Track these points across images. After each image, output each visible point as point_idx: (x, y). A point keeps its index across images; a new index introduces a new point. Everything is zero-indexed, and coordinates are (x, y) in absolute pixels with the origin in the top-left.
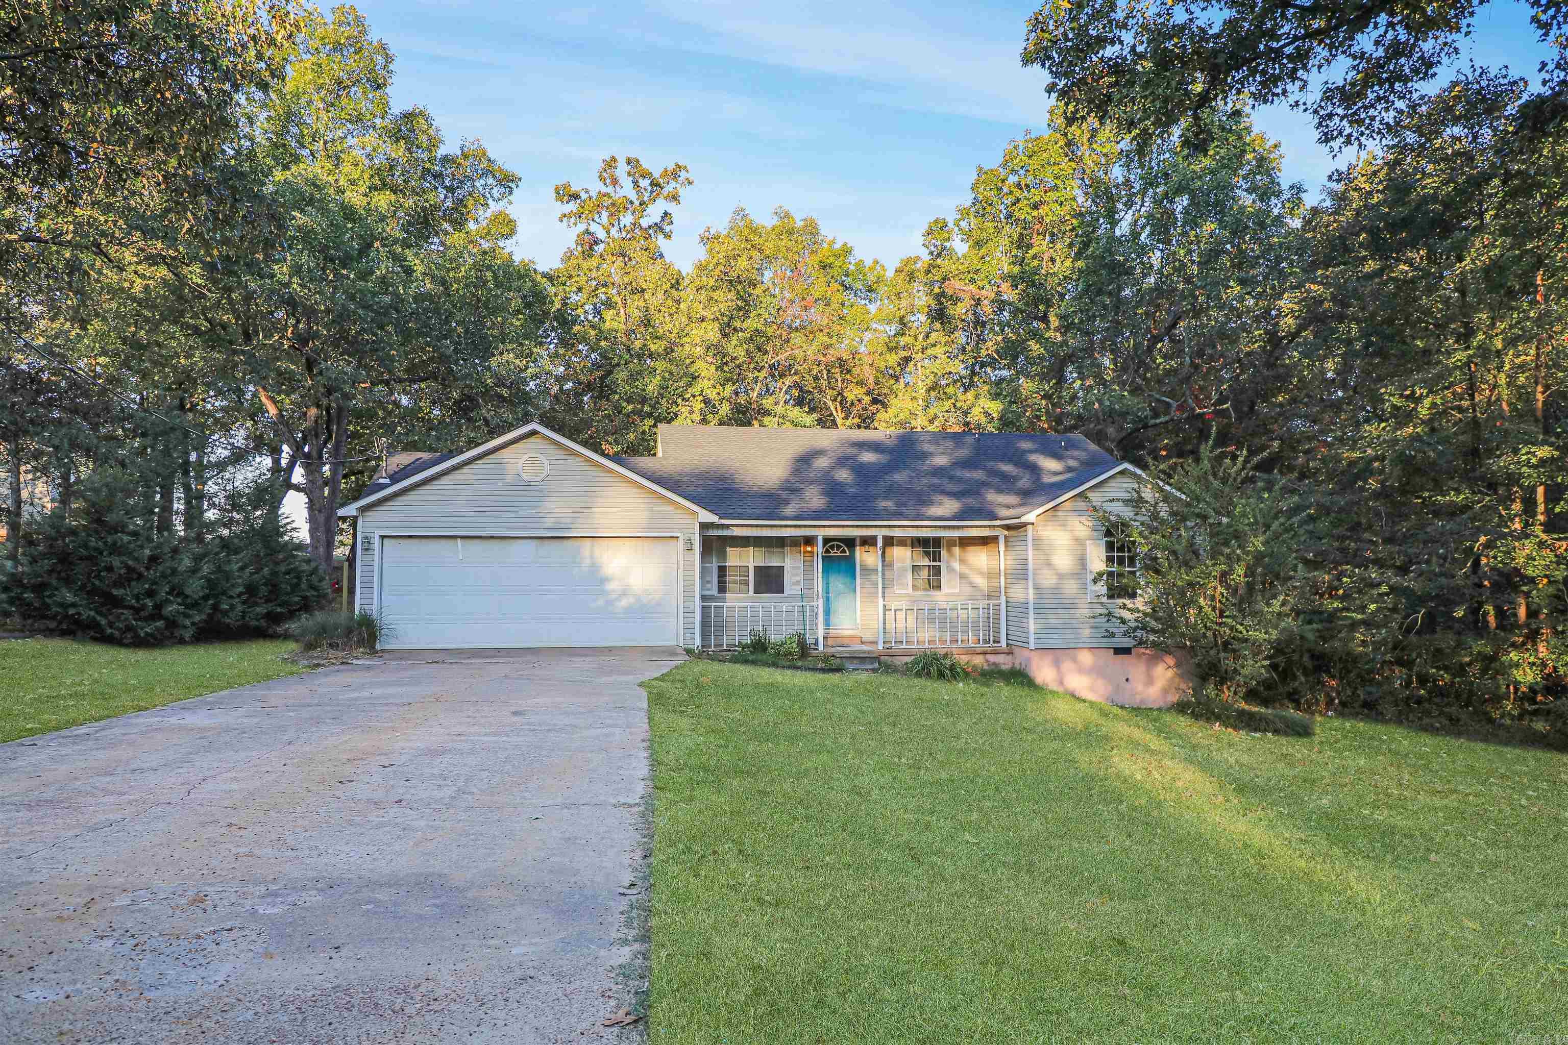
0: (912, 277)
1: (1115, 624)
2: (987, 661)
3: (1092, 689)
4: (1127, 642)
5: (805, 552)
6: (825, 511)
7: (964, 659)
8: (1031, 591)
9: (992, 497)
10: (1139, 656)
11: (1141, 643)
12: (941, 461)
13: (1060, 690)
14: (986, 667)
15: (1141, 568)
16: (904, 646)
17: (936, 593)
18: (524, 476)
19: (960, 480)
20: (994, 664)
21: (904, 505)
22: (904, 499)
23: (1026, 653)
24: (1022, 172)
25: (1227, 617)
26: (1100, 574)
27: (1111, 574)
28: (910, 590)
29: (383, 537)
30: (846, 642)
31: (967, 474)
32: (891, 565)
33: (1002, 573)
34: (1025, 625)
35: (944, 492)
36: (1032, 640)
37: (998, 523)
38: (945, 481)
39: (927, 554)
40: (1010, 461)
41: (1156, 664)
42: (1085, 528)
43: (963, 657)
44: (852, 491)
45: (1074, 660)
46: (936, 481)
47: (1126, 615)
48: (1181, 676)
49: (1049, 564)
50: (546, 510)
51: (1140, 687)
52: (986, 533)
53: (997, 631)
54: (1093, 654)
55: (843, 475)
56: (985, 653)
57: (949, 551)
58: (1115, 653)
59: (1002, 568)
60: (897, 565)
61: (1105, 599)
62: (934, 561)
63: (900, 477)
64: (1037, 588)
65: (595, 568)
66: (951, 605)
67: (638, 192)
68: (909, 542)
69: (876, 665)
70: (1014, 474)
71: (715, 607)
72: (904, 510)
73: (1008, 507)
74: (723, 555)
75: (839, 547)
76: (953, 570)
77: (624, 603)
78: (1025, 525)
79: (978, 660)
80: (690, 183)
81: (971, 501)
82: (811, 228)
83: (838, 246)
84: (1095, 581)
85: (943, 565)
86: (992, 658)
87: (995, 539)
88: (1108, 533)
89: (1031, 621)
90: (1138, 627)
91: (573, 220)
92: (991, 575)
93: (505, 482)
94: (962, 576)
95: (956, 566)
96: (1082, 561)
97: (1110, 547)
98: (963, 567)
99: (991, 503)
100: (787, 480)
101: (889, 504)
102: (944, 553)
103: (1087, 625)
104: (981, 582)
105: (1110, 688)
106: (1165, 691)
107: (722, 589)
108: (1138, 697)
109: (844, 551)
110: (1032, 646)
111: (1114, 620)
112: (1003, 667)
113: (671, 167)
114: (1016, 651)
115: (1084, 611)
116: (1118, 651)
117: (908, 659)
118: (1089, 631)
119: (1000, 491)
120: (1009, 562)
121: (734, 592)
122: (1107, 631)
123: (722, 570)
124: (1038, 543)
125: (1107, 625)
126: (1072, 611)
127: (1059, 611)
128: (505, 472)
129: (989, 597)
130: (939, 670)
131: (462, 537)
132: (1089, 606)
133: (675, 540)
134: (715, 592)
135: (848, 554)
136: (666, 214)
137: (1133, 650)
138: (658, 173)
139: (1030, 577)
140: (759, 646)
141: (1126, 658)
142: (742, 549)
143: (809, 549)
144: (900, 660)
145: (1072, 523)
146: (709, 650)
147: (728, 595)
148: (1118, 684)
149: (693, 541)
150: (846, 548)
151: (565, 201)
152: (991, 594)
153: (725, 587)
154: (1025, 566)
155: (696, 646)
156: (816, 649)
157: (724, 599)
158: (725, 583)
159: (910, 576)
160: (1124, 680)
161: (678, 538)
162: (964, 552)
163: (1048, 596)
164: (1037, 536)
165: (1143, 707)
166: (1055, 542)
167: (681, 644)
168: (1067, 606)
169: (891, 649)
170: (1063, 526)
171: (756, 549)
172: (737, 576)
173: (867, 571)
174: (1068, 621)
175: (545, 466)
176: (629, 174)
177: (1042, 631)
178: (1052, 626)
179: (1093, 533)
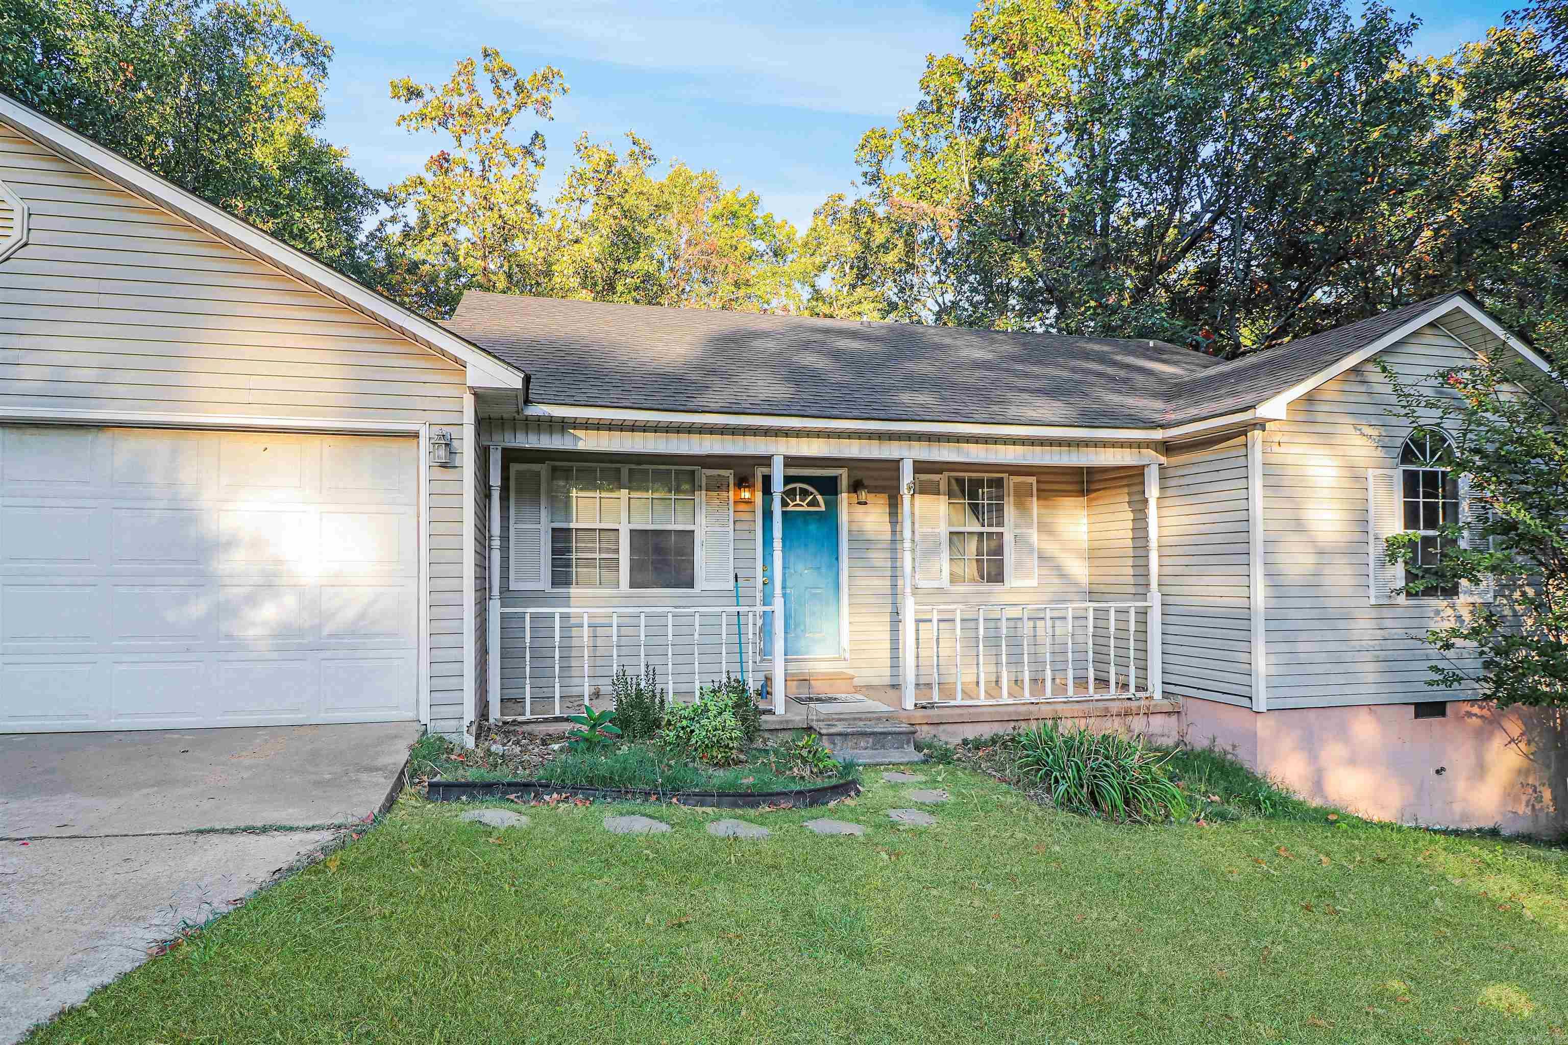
5: (738, 504)
10: (1460, 718)
13: (1314, 800)
16: (958, 702)
17: (996, 587)
23: (1241, 718)
26: (1394, 545)
27: (1412, 544)
28: (945, 582)
30: (822, 688)
32: (908, 531)
33: (1154, 545)
36: (1260, 690)
39: (977, 509)
41: (1491, 735)
42: (1364, 441)
45: (1344, 733)
48: (1533, 759)
49: (1299, 526)
51: (1462, 787)
54: (1379, 719)
56: (1126, 714)
57: (1021, 506)
58: (1417, 715)
59: (1154, 536)
61: (1401, 599)
62: (990, 524)
64: (1271, 574)
65: (180, 512)
66: (1022, 612)
67: (500, 96)
68: (943, 485)
71: (534, 617)
74: (561, 505)
75: (804, 493)
76: (1027, 544)
77: (269, 610)
80: (565, 93)
83: (743, 196)
84: (1384, 560)
85: (1008, 533)
86: (1137, 724)
87: (1135, 474)
88: (1406, 455)
89: (1260, 647)
91: (413, 124)
92: (1094, 555)
94: (1044, 557)
95: (1034, 536)
96: (1361, 515)
98: (1044, 538)
102: (1010, 511)
103: (1368, 656)
104: (1078, 568)
105: (1407, 791)
106: (1510, 794)
107: (561, 576)
108: (1457, 808)
109: (813, 503)
110: (1260, 704)
113: (542, 70)
115: (1366, 623)
116: (1423, 710)
118: (1371, 667)
121: (590, 585)
123: (561, 538)
124: (1278, 472)
126: (1341, 624)
127: (1318, 625)
132: (1374, 613)
133: (411, 443)
134: (544, 583)
135: (823, 508)
136: (537, 135)
137: (1449, 707)
138: (524, 75)
139: (1258, 548)
140: (637, 714)
141: (1435, 721)
142: (604, 494)
143: (731, 493)
144: (954, 734)
145: (1339, 429)
146: (520, 719)
147: (573, 591)
148: (1422, 782)
149: (455, 443)
150: (819, 498)
151: (403, 98)
152: (1095, 588)
153: (568, 574)
154: (1242, 526)
155: (466, 722)
156: (770, 712)
157: (566, 600)
158: (569, 566)
159: (945, 555)
160: (1432, 771)
161: (416, 435)
162: (1046, 507)
163: (1294, 592)
164: (1273, 459)
165: (1465, 827)
166: (1311, 471)
167: (425, 719)
168: (1331, 613)
169: (932, 706)
170: (1326, 438)
171: (634, 494)
172: (592, 550)
173: (861, 543)
174: (1332, 646)
175: (17, 216)
176: (487, 70)
177: (1282, 670)
178: (1303, 658)
179: (1380, 453)
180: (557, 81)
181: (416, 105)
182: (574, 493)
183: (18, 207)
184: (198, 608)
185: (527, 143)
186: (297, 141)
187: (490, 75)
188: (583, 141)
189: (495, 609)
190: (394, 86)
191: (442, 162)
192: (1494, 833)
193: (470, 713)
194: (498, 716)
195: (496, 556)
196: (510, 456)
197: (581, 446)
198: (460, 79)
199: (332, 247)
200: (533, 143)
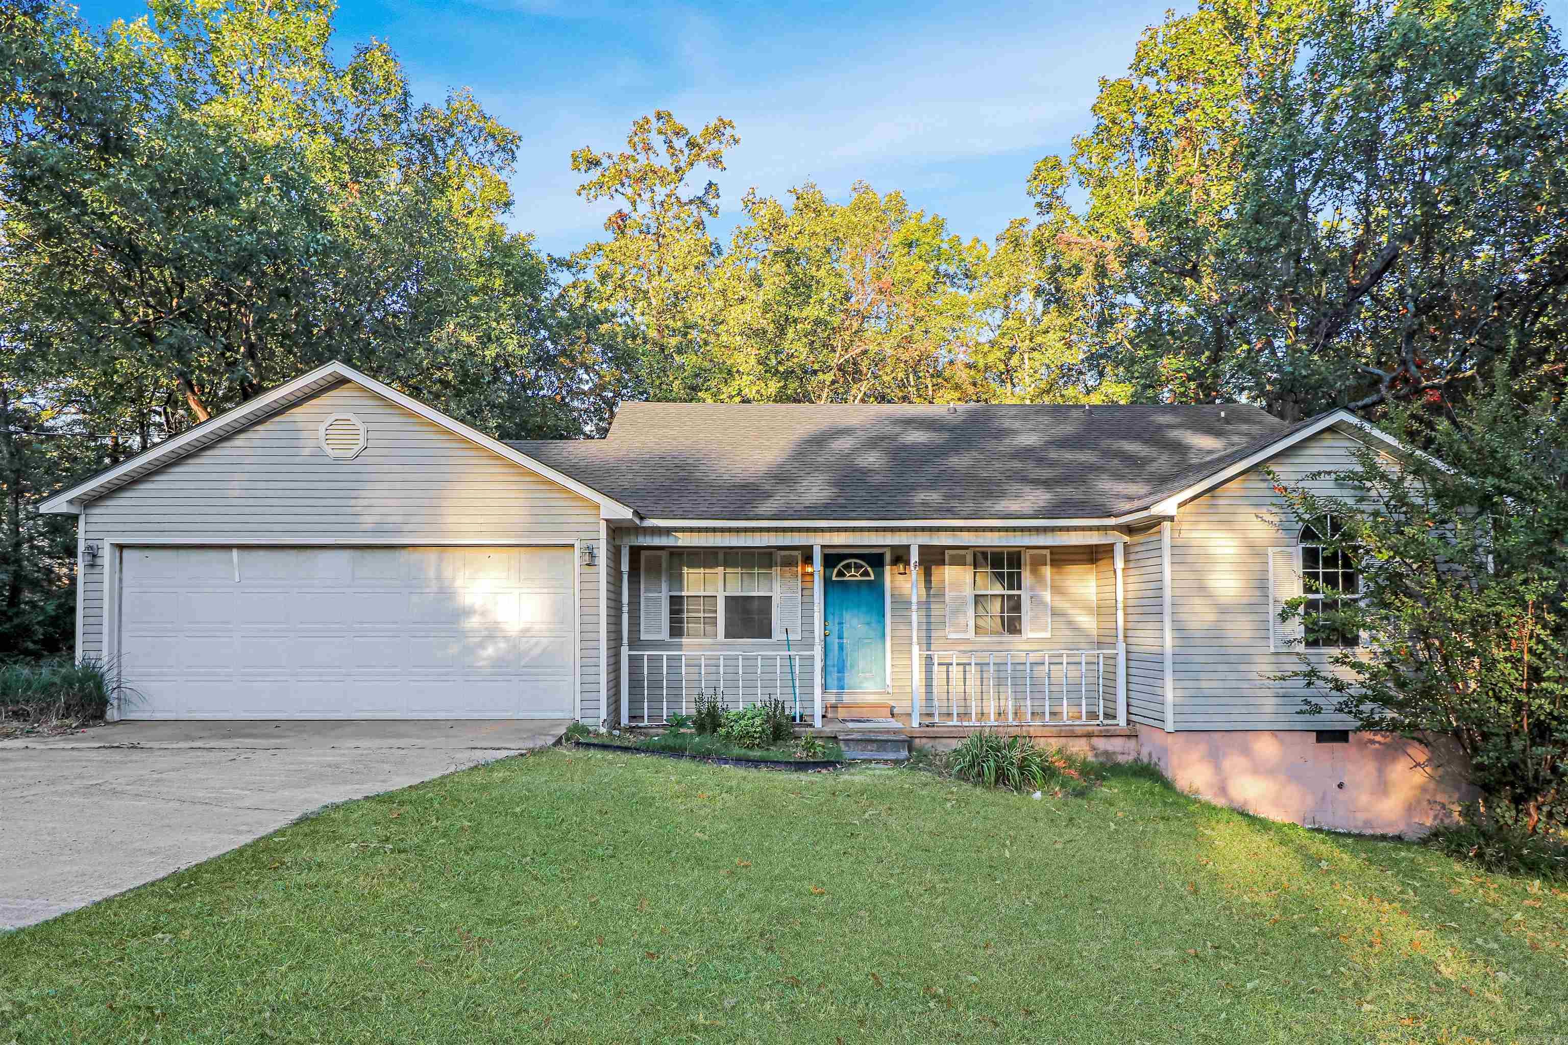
0: (1016, 243)
1: (1321, 691)
2: (1093, 748)
3: (1277, 803)
4: (1346, 722)
5: (804, 574)
6: (826, 506)
7: (1051, 746)
8: (1168, 635)
9: (1106, 485)
10: (1363, 745)
11: (1370, 725)
12: (1029, 439)
13: (1220, 802)
14: (1091, 758)
15: (1366, 596)
16: (955, 722)
17: (1014, 638)
18: (328, 451)
19: (1052, 464)
20: (1106, 753)
21: (959, 497)
22: (958, 490)
23: (1158, 736)
24: (1162, 73)
25: (1549, 679)
26: (1293, 606)
27: (1312, 605)
28: (971, 634)
29: (121, 547)
30: (865, 713)
31: (1068, 456)
32: (941, 595)
33: (1120, 605)
34: (1159, 691)
35: (1025, 480)
36: (1169, 717)
37: (1112, 521)
38: (1030, 465)
39: (999, 577)
40: (1137, 437)
41: (1394, 759)
42: (1265, 526)
43: (1052, 741)
44: (877, 479)
45: (1246, 751)
46: (1017, 465)
47: (1347, 674)
48: (1440, 781)
49: (1202, 590)
50: (365, 502)
51: (1364, 799)
52: (1094, 539)
53: (1110, 698)
54: (1282, 742)
55: (872, 459)
56: (1089, 735)
57: (1034, 571)
58: (1319, 740)
59: (1120, 598)
60: (949, 595)
61: (1301, 648)
62: (1011, 587)
63: (959, 462)
64: (1178, 628)
65: (445, 593)
66: (1033, 658)
67: (673, 155)
68: (969, 558)
69: (904, 754)
70: (1143, 454)
71: (669, 658)
72: (954, 503)
73: (1130, 498)
74: (676, 579)
75: (858, 567)
76: (1042, 603)
77: (490, 651)
78: (1158, 521)
79: (1079, 748)
80: (736, 141)
81: (1069, 492)
82: (898, 205)
83: (926, 221)
84: (1284, 617)
85: (1025, 595)
86: (1102, 744)
87: (1108, 550)
88: (1307, 534)
89: (1169, 684)
90: (1366, 697)
91: (592, 192)
92: (1104, 610)
93: (297, 460)
94: (1056, 613)
95: (1047, 596)
96: (1262, 585)
97: (1310, 557)
98: (1057, 598)
99: (1103, 494)
100: (781, 466)
101: (934, 497)
102: (1027, 577)
103: (1268, 692)
104: (1088, 622)
105: (1310, 800)
106: (1410, 809)
107: (676, 630)
108: (1361, 817)
109: (866, 573)
110: (1170, 727)
111: (1321, 683)
112: (1121, 759)
113: (713, 123)
114: (1143, 731)
115: (1264, 667)
116: (1324, 736)
117: (956, 744)
118: (1273, 701)
119: (1118, 477)
120: (1131, 587)
121: (697, 636)
122: (1307, 702)
123: (676, 603)
124: (1180, 552)
125: (1307, 692)
126: (1242, 667)
127: (1221, 667)
128: (302, 443)
129: (1100, 645)
130: (998, 768)
131: (241, 547)
132: (1273, 659)
133: (570, 549)
134: (664, 635)
135: (872, 578)
136: (710, 184)
137: (1351, 735)
138: (696, 131)
139: (1167, 609)
140: (708, 720)
141: (1338, 747)
142: (707, 571)
143: (800, 568)
144: (946, 746)
145: (1241, 518)
146: (641, 725)
147: (685, 640)
148: (1324, 794)
149: (595, 551)
150: (869, 569)
151: (583, 171)
152: (1103, 639)
153: (681, 629)
154: (1158, 592)
155: (602, 720)
156: (811, 726)
157: (679, 647)
158: (682, 622)
159: (971, 612)
160: (1335, 786)
161: (572, 546)
162: (1059, 573)
163: (1198, 642)
164: (1179, 542)
165: (1369, 832)
166: (1212, 551)
167: (578, 717)
168: (1233, 659)
169: (933, 725)
170: (1227, 523)
171: (729, 570)
172: (698, 611)
173: (902, 603)
174: (1234, 684)
175: (361, 432)
176: (660, 132)
177: (1187, 701)
178: (1207, 692)
179: (1281, 534)
180: (728, 131)
181: (595, 174)
182: (685, 570)
183: (362, 428)
184: (454, 649)
185: (701, 193)
186: (492, 237)
187: (663, 137)
188: (750, 197)
189: (625, 652)
190: (575, 158)
191: (620, 223)
192: (1399, 838)
193: (603, 714)
194: (627, 722)
195: (625, 617)
196: (635, 552)
197: (680, 543)
198: (636, 139)
199: (522, 347)
200: (707, 192)
